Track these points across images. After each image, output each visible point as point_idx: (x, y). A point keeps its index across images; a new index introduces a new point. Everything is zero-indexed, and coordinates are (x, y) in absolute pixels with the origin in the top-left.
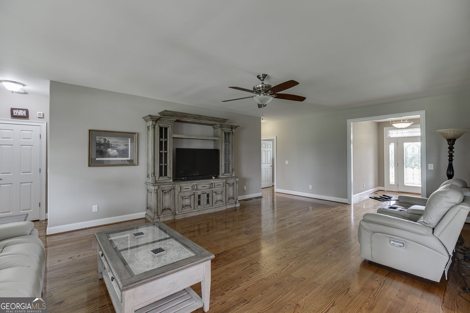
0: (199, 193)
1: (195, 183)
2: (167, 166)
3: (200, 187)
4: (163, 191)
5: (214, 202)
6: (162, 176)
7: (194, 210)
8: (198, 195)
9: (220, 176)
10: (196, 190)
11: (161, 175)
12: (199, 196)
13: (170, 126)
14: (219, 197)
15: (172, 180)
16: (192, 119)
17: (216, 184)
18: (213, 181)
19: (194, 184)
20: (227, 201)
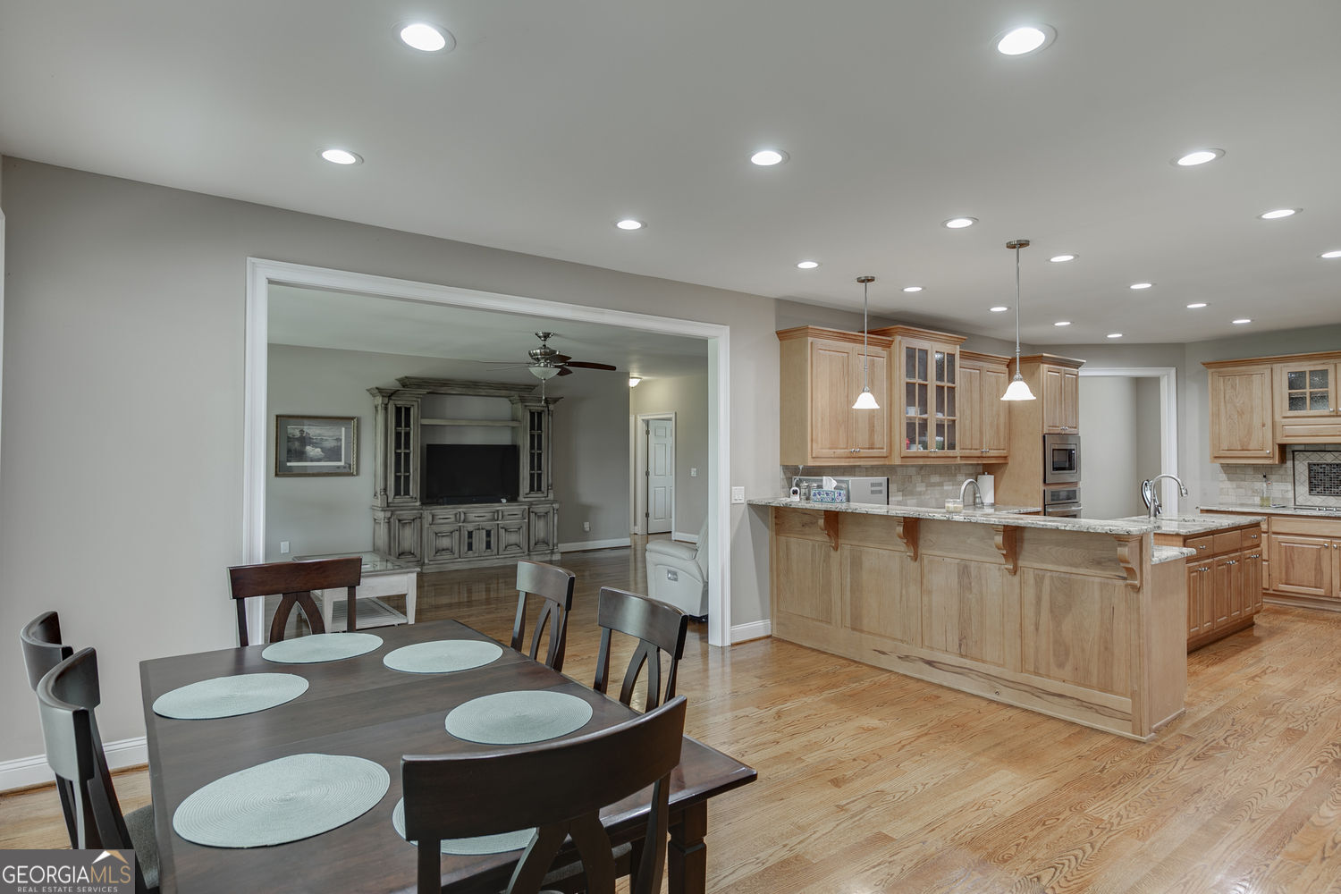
0: (470, 529)
1: (462, 509)
2: (409, 476)
3: (471, 517)
4: (399, 521)
5: (502, 546)
6: (400, 495)
7: (460, 560)
8: (469, 532)
9: (521, 498)
10: (464, 522)
11: (397, 493)
12: (470, 534)
13: (416, 404)
14: (513, 538)
15: (418, 504)
16: (460, 389)
17: (506, 513)
18: (504, 506)
19: (460, 510)
20: (531, 548)
